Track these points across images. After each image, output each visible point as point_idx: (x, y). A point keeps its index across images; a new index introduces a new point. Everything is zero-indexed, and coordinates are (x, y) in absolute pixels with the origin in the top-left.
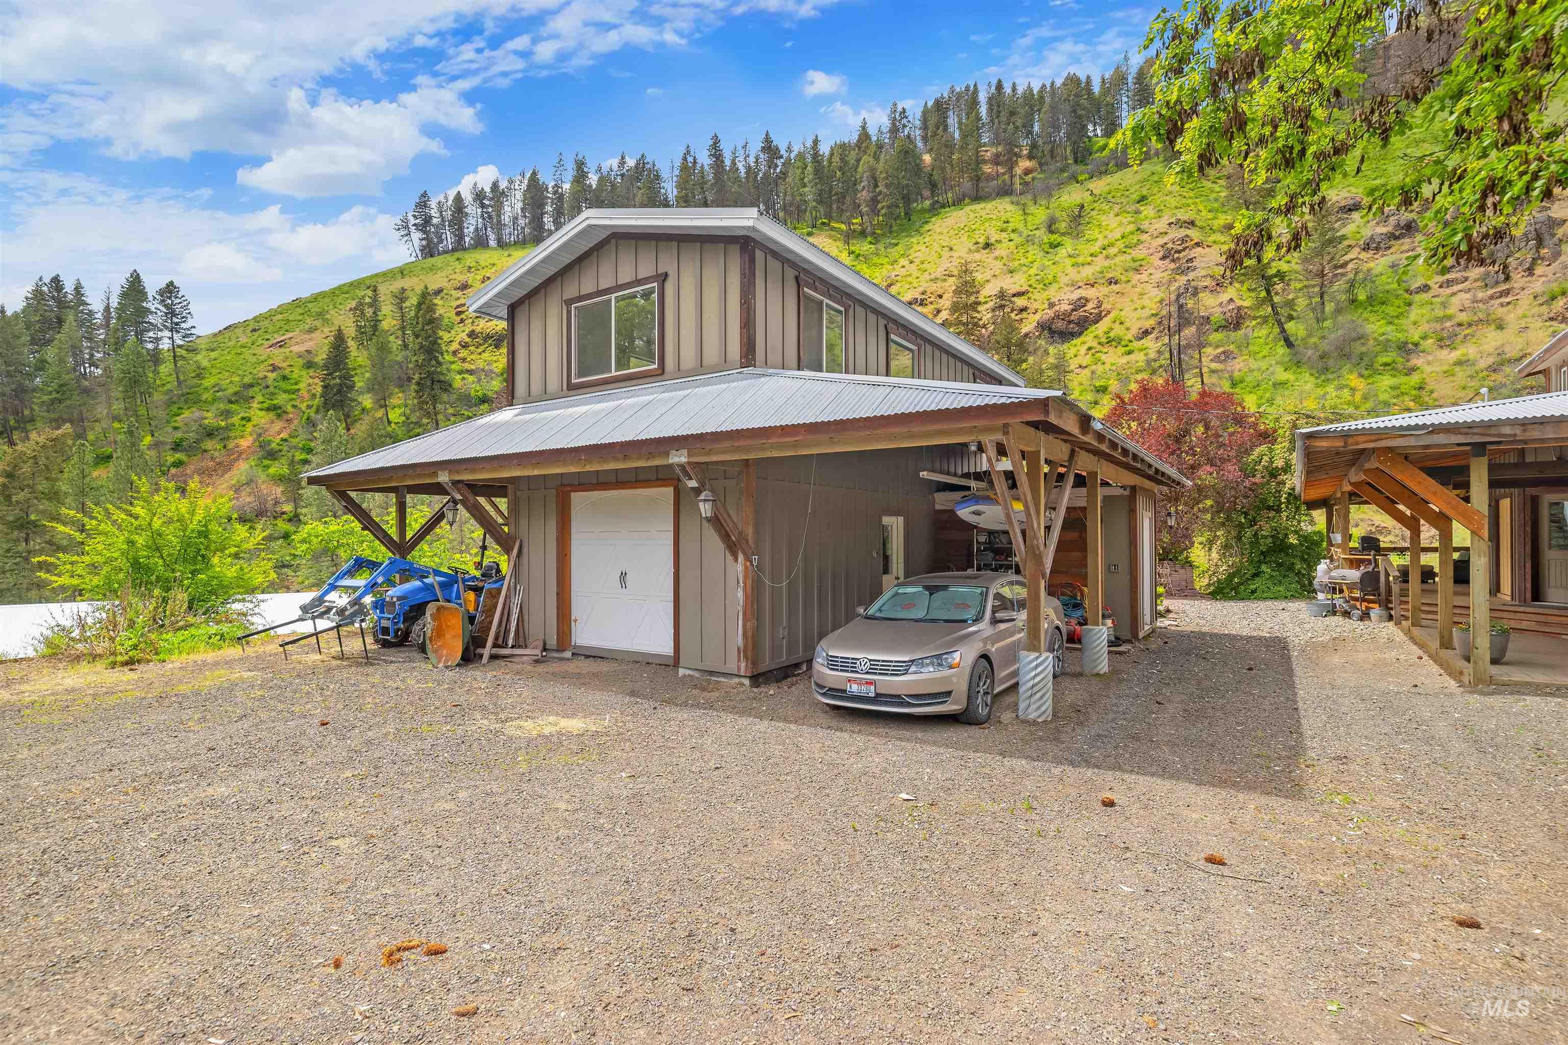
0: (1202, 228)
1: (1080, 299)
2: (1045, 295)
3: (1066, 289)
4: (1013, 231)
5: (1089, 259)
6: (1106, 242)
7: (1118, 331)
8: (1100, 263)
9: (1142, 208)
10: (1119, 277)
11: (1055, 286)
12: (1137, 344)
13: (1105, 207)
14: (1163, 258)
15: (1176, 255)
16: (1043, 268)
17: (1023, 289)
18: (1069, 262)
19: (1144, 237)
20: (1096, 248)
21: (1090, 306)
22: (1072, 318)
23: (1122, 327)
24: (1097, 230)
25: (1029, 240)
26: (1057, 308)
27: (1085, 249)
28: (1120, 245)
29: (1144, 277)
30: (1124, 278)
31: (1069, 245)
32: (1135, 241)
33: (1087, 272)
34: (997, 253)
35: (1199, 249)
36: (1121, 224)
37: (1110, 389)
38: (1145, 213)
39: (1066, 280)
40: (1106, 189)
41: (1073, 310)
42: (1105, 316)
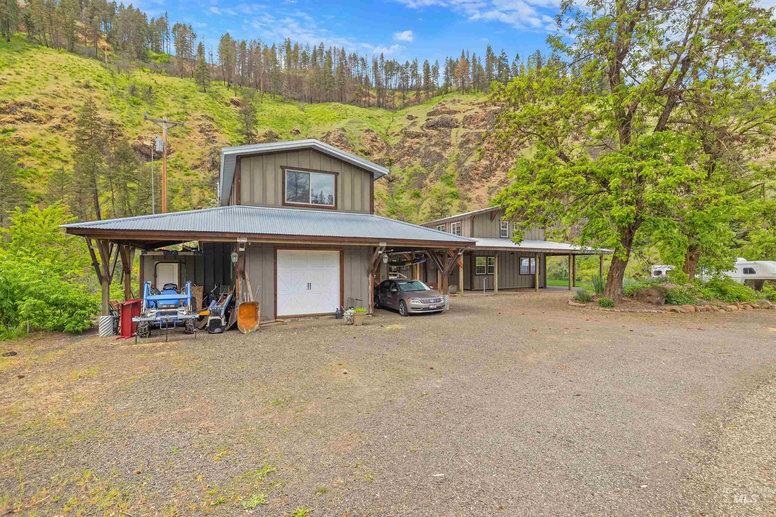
0: (217, 123)
2: (135, 130)
3: (148, 132)
6: (169, 113)
9: (187, 102)
10: (178, 134)
12: (190, 171)
14: (201, 132)
15: (207, 133)
19: (189, 118)
29: (192, 138)
32: (185, 117)
35: (217, 133)
36: (175, 106)
38: (188, 105)
40: (164, 83)
42: (173, 152)
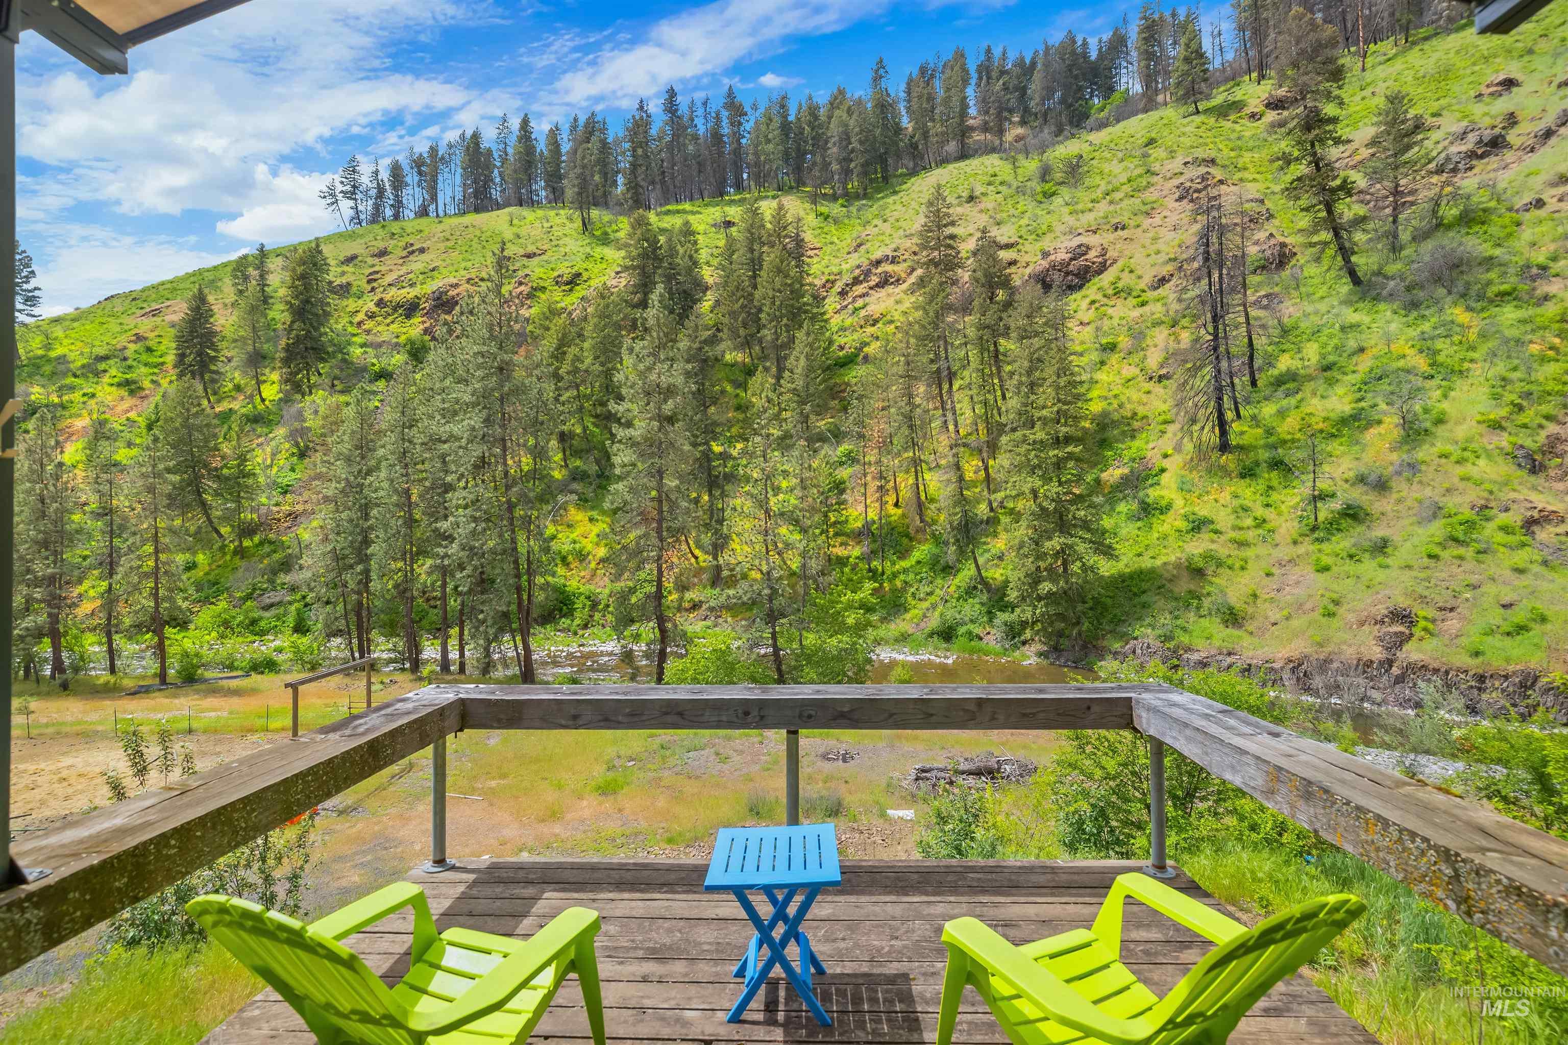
1: (1080, 246)
4: (1001, 183)
5: (1090, 205)
7: (1127, 280)
8: (1103, 208)
11: (1049, 237)
13: (1107, 154)
16: (1035, 218)
17: (1012, 241)
18: (1066, 210)
20: (1099, 193)
21: (1092, 254)
22: (1071, 268)
23: (1133, 276)
24: (1098, 178)
25: (1020, 191)
26: (1052, 257)
27: (1083, 196)
28: (1127, 188)
30: (1132, 223)
31: (1065, 193)
33: (1089, 219)
34: (982, 206)
37: (1120, 346)
39: (1062, 228)
41: (1071, 259)
